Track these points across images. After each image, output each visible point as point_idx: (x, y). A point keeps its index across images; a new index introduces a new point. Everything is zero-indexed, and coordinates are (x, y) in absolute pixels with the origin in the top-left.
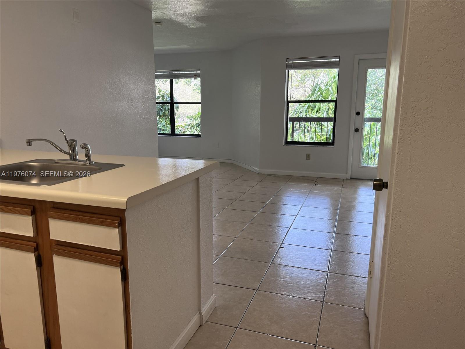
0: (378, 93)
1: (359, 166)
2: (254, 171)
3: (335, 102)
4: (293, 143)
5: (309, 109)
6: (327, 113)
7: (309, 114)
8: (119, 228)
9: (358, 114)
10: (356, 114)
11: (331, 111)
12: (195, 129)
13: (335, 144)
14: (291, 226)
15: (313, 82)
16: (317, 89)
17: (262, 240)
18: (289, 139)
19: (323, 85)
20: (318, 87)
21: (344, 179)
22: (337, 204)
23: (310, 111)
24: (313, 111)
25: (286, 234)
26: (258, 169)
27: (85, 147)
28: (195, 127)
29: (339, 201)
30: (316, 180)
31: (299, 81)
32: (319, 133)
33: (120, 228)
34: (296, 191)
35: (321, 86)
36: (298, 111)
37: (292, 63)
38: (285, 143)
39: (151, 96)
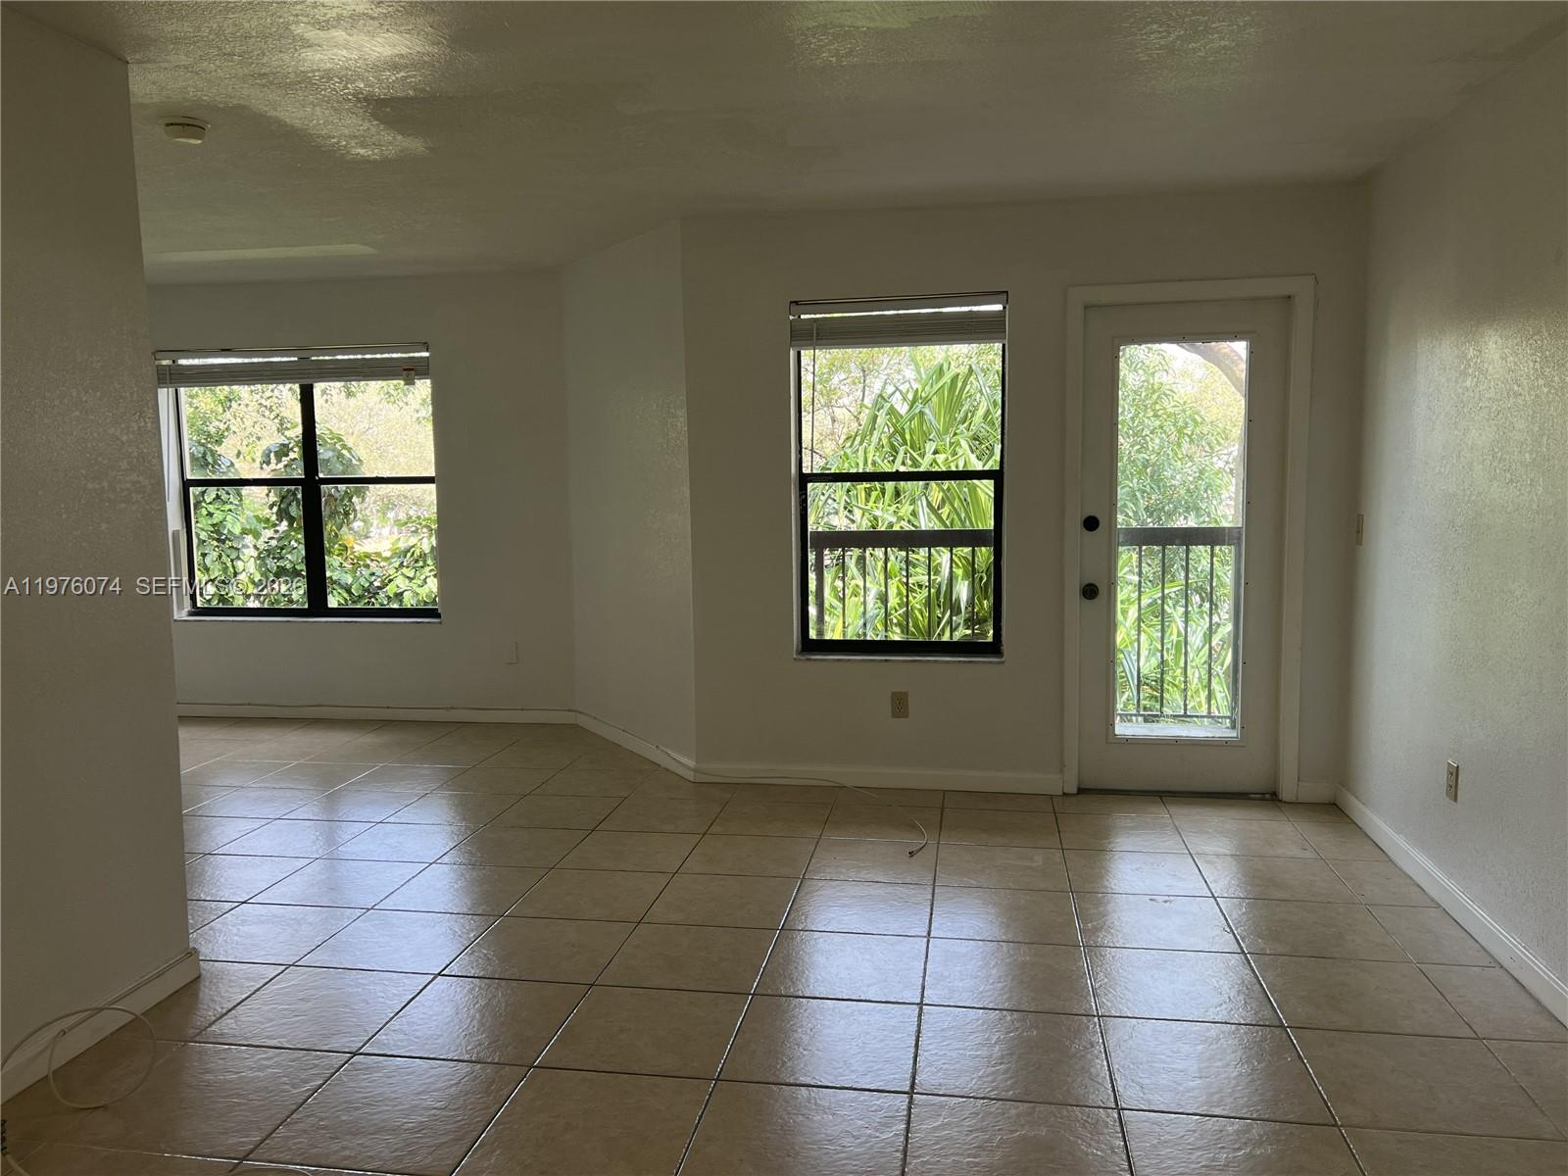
1: (1108, 739)
2: (674, 769)
3: (996, 477)
4: (833, 647)
10: (1082, 526)
13: (1004, 648)
16: (882, 416)
19: (901, 397)
20: (885, 406)
30: (943, 809)
35: (895, 404)
37: (813, 319)
38: (800, 648)
39: (128, 479)
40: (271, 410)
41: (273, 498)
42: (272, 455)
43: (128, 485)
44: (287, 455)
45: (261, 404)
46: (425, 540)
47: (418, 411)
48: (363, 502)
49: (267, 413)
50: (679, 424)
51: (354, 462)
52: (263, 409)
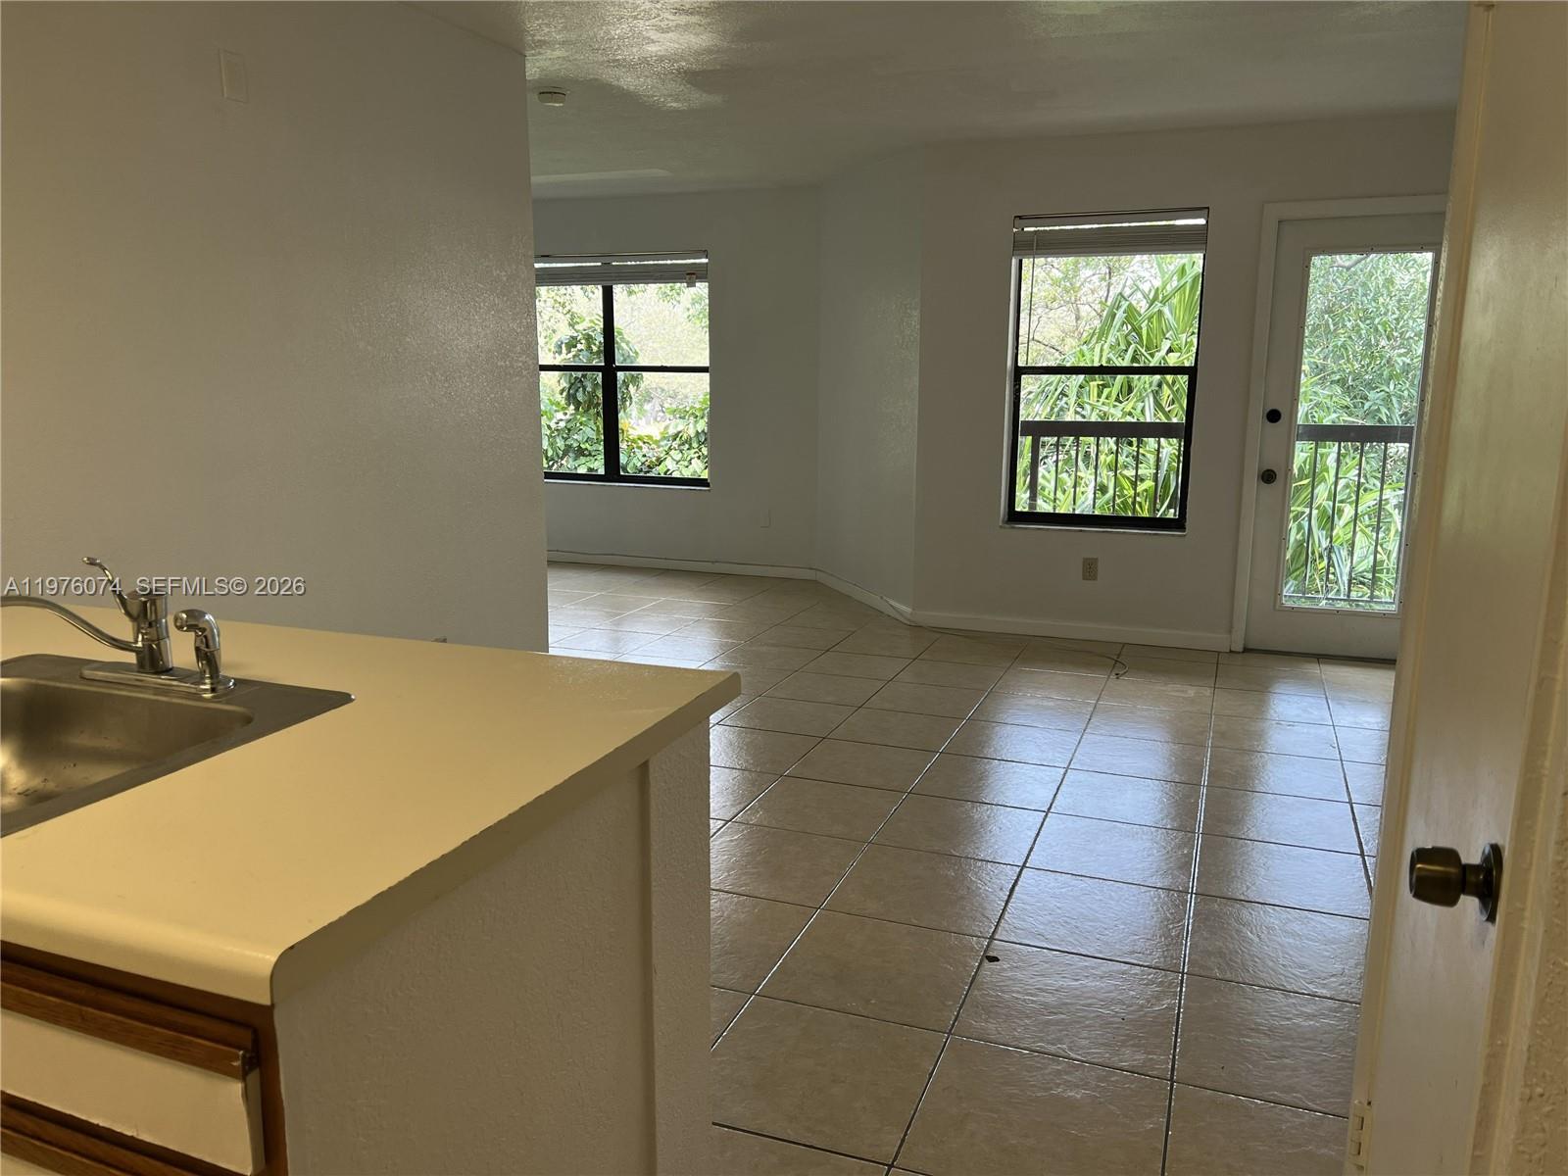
0: (1334, 325)
1: (1274, 606)
2: (893, 614)
3: (1191, 372)
4: (1033, 517)
5: (1091, 383)
6: (1155, 398)
7: (1091, 402)
8: (248, 1078)
9: (1274, 416)
10: (1265, 418)
11: (1169, 392)
12: (693, 451)
13: (1187, 524)
14: (1027, 857)
15: (1104, 284)
16: (1120, 315)
17: (915, 922)
18: (1022, 504)
19: (1141, 296)
20: (1125, 305)
21: (1219, 653)
22: (1197, 758)
23: (1096, 389)
24: (1106, 391)
25: (1010, 896)
26: (906, 609)
27: (193, 622)
28: (695, 445)
29: (1203, 746)
30: (1119, 655)
31: (1056, 283)
32: (1125, 472)
33: (254, 1077)
34: (1045, 703)
35: (1134, 303)
36: (1052, 388)
37: (1035, 231)
38: (1006, 519)
39: (520, 359)
40: (564, 306)
41: (564, 384)
42: (563, 346)
43: (520, 364)
44: (576, 347)
45: (555, 300)
46: (691, 426)
47: (688, 309)
48: (637, 390)
49: (561, 309)
50: (913, 323)
51: (631, 354)
52: (558, 305)
